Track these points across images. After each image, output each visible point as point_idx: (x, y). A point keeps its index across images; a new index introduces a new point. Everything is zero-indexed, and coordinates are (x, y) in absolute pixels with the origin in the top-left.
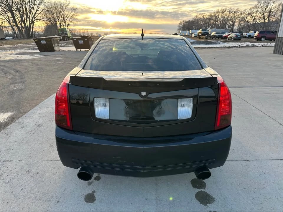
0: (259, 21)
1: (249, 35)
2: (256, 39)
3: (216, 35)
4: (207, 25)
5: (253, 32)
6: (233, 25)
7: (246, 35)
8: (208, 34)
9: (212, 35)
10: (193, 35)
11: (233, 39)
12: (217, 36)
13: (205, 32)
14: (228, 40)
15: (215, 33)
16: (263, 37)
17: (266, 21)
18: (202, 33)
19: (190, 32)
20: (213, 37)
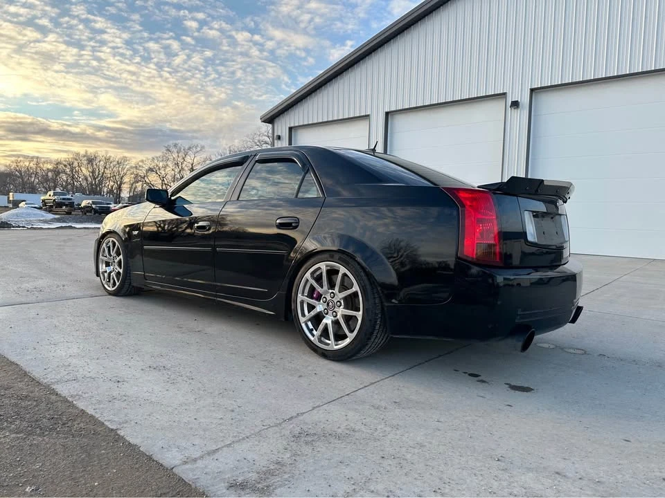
3: (94, 206)
6: (119, 188)
8: (71, 204)
9: (82, 206)
10: (22, 205)
12: (97, 207)
13: (64, 199)
15: (90, 201)
18: (54, 200)
19: (11, 199)
20: (87, 209)
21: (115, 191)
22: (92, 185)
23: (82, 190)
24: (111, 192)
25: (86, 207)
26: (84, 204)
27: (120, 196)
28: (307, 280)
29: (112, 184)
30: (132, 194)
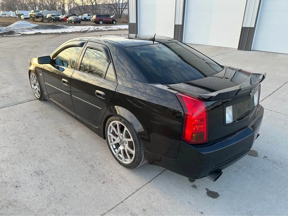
0: (87, 3)
1: (84, 18)
2: (94, 22)
3: (52, 17)
4: (34, 5)
5: (87, 14)
6: (63, 6)
7: (82, 17)
8: (42, 16)
9: (47, 17)
10: (22, 16)
11: (73, 22)
12: (54, 18)
13: (39, 14)
14: (68, 23)
15: (50, 15)
16: (100, 20)
17: (94, 4)
18: (35, 15)
19: (17, 14)
20: (50, 19)
21: (62, 8)
22: (51, 5)
23: (46, 8)
24: (60, 8)
25: (49, 18)
26: (48, 16)
27: (64, 10)
28: (111, 127)
29: (60, 4)
30: (69, 9)
